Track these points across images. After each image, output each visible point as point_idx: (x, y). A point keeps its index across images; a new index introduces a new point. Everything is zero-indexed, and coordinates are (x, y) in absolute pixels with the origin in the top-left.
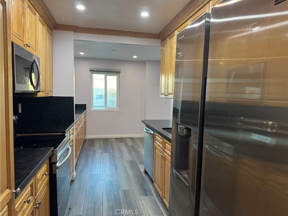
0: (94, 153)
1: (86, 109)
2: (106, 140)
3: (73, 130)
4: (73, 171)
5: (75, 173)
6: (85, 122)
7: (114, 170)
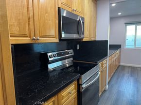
0: (124, 75)
1: (121, 47)
2: (133, 68)
3: (106, 61)
4: (106, 85)
5: (107, 86)
6: (120, 55)
7: (136, 92)
